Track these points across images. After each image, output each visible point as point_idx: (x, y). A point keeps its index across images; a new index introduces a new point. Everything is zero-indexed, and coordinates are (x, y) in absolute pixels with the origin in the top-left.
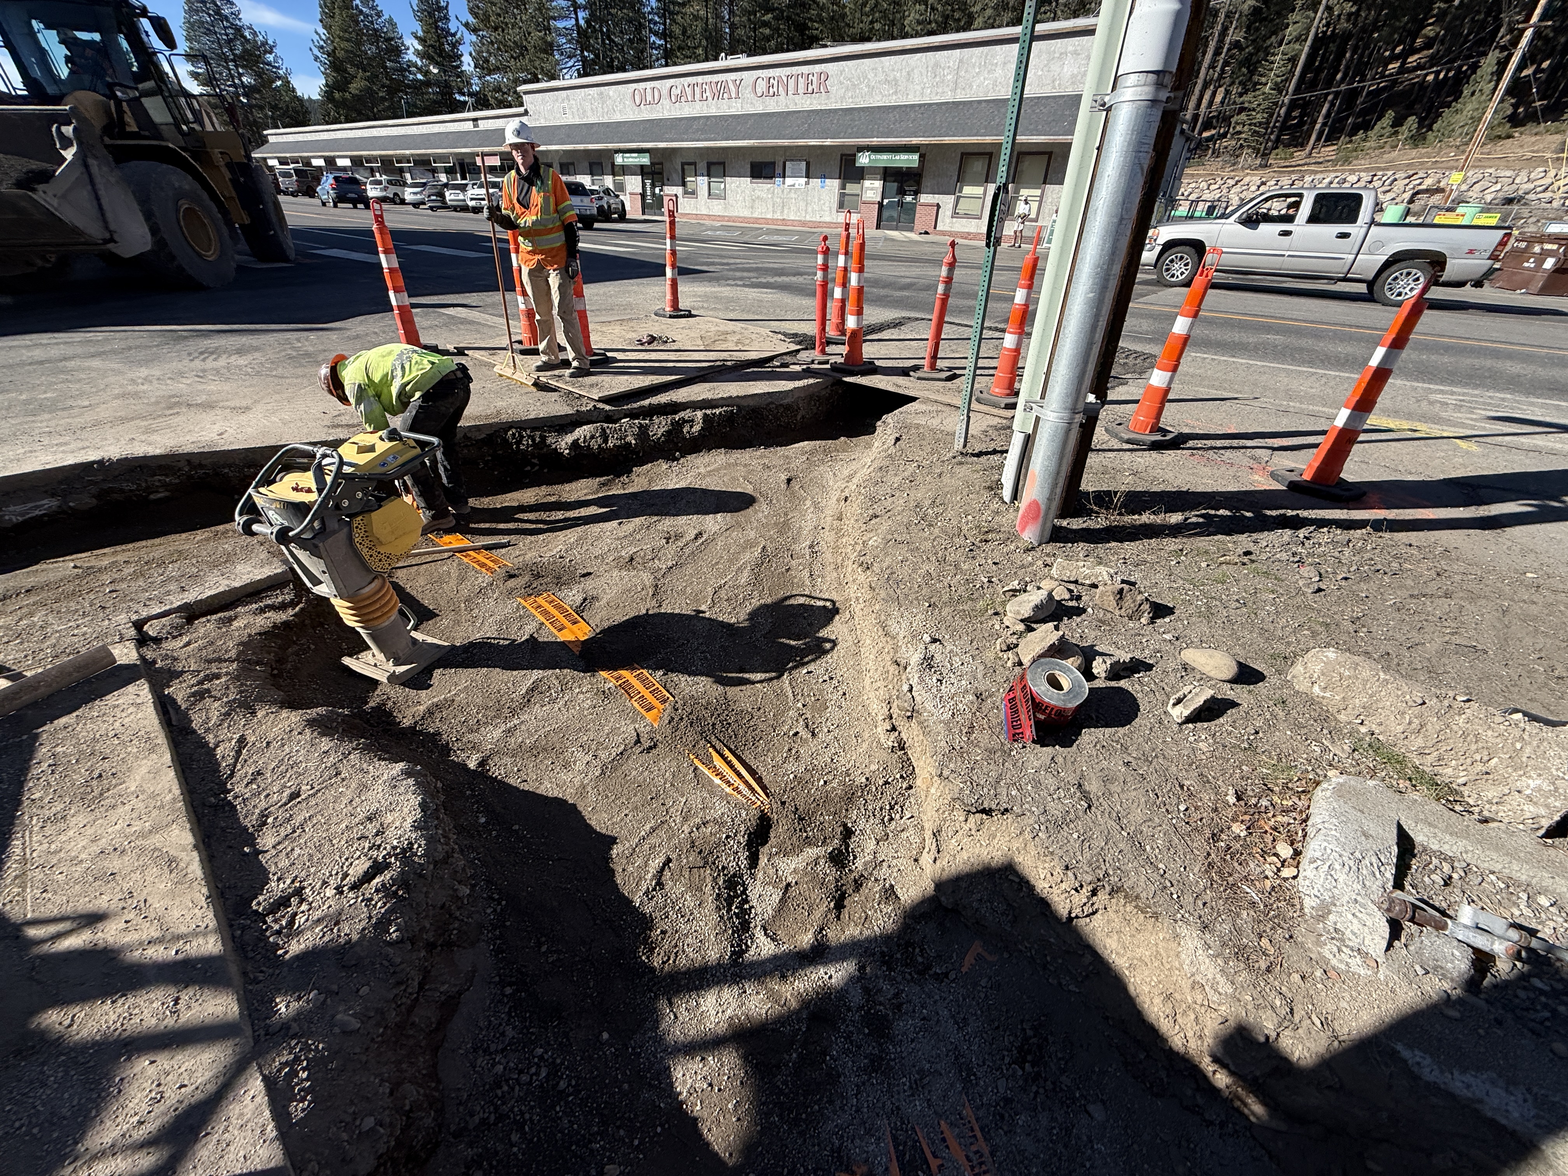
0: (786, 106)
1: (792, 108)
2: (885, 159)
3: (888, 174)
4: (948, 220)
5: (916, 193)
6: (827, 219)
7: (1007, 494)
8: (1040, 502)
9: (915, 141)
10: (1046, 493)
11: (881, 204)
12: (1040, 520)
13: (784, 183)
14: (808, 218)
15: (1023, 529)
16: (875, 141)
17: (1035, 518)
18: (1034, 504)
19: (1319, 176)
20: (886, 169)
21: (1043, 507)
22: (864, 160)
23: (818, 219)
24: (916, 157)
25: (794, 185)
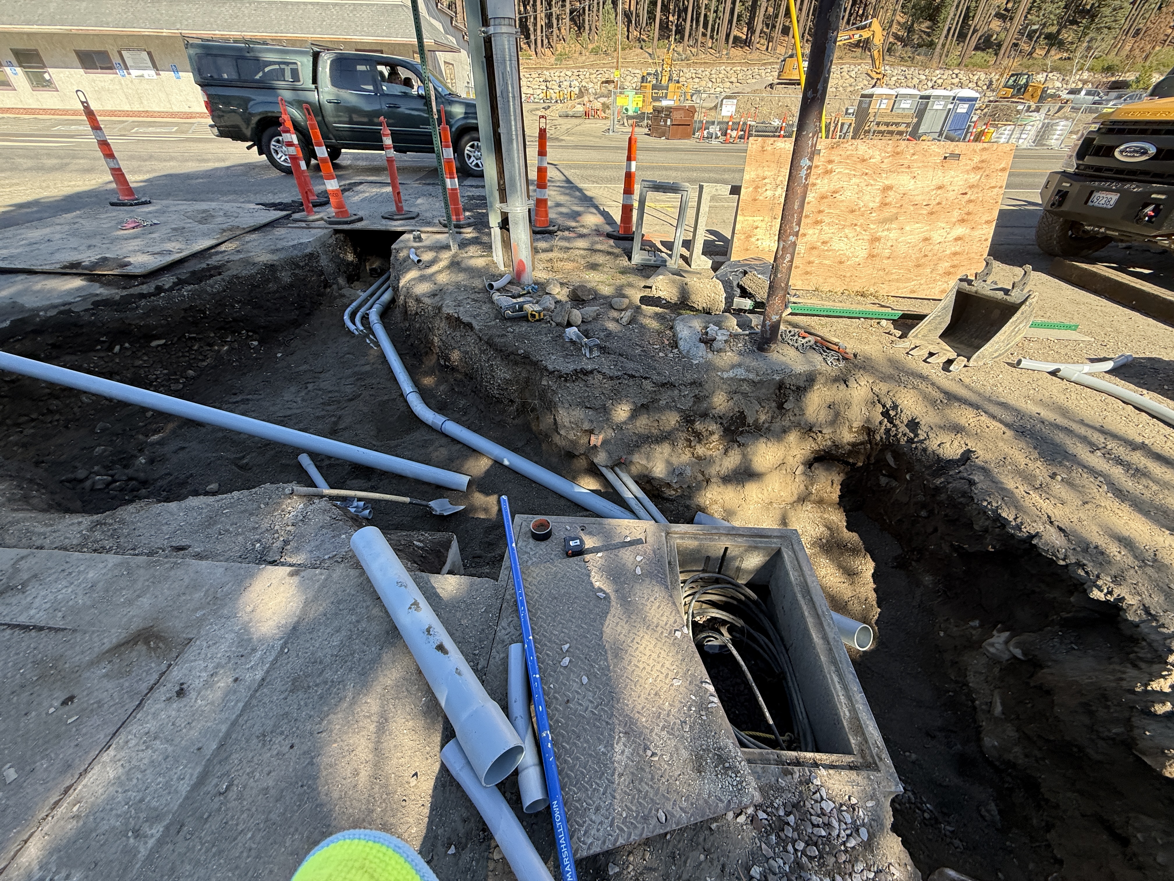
7: (500, 265)
8: (523, 260)
10: (525, 254)
13: (129, 74)
14: (176, 109)
15: (520, 278)
17: (524, 270)
18: (521, 262)
21: (525, 263)
23: (188, 110)
25: (142, 76)
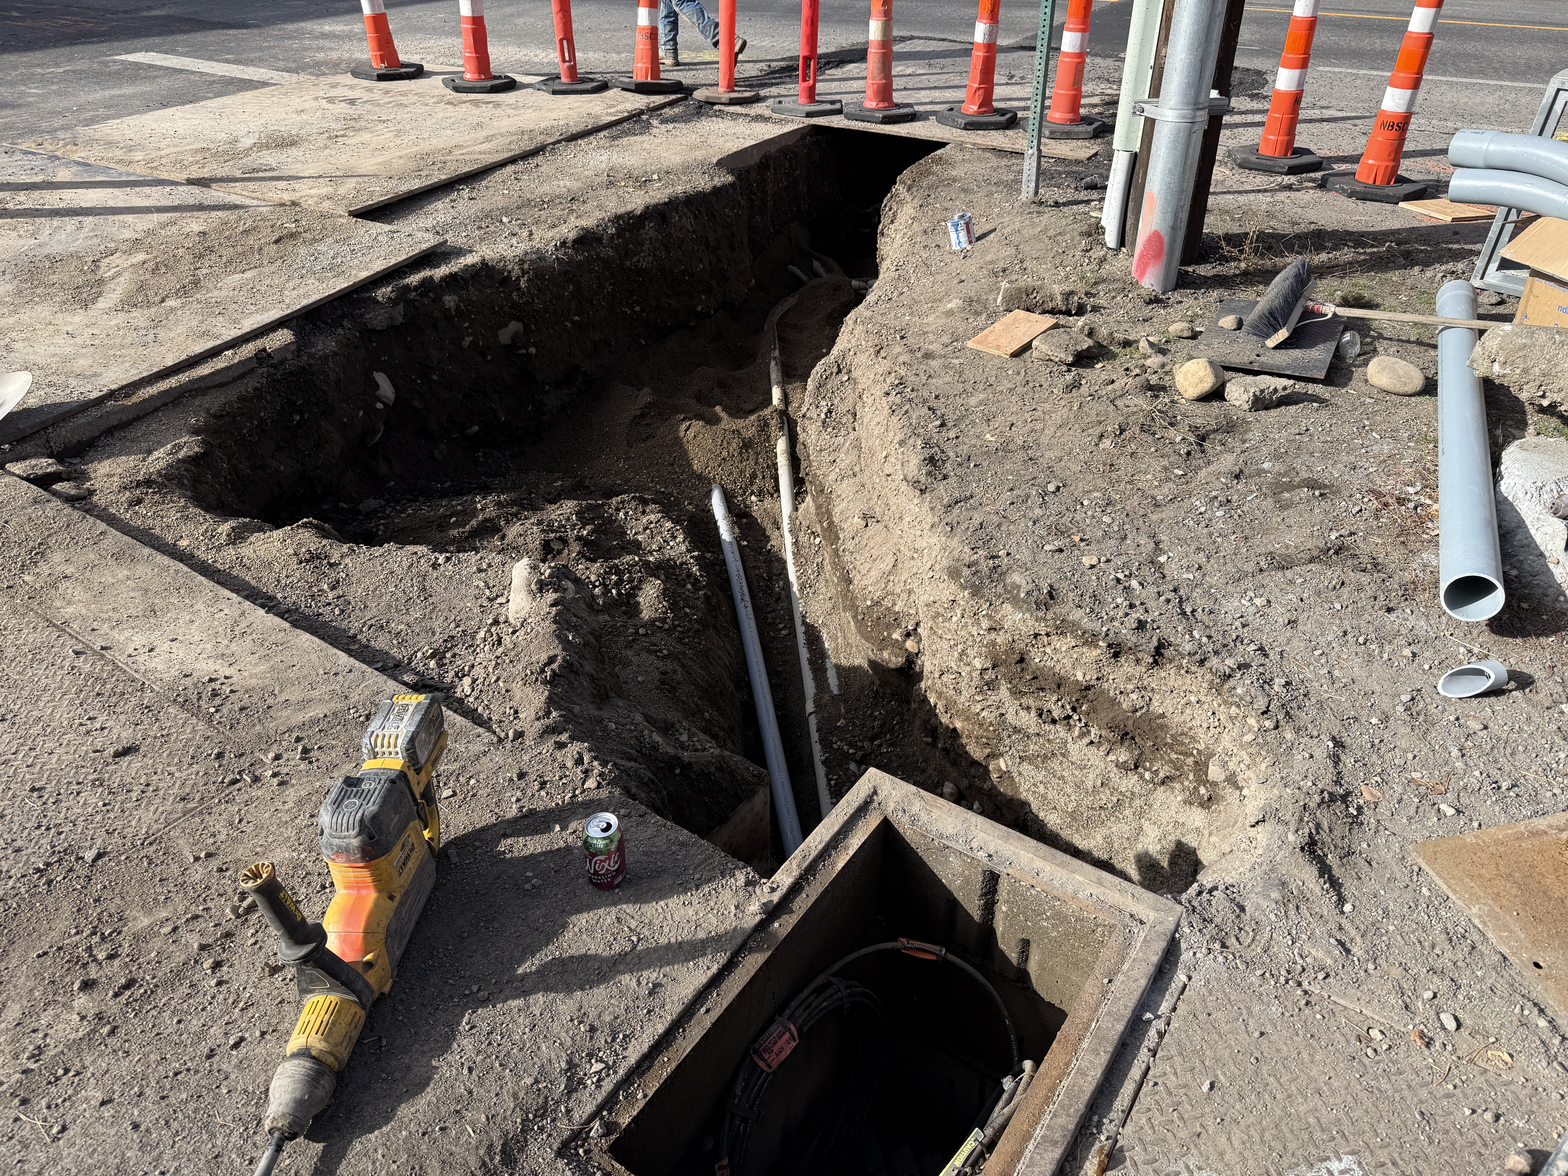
7: (1111, 238)
8: (1163, 234)
10: (1169, 222)
12: (1164, 258)
15: (1142, 274)
17: (1157, 256)
18: (1156, 236)
21: (1166, 239)
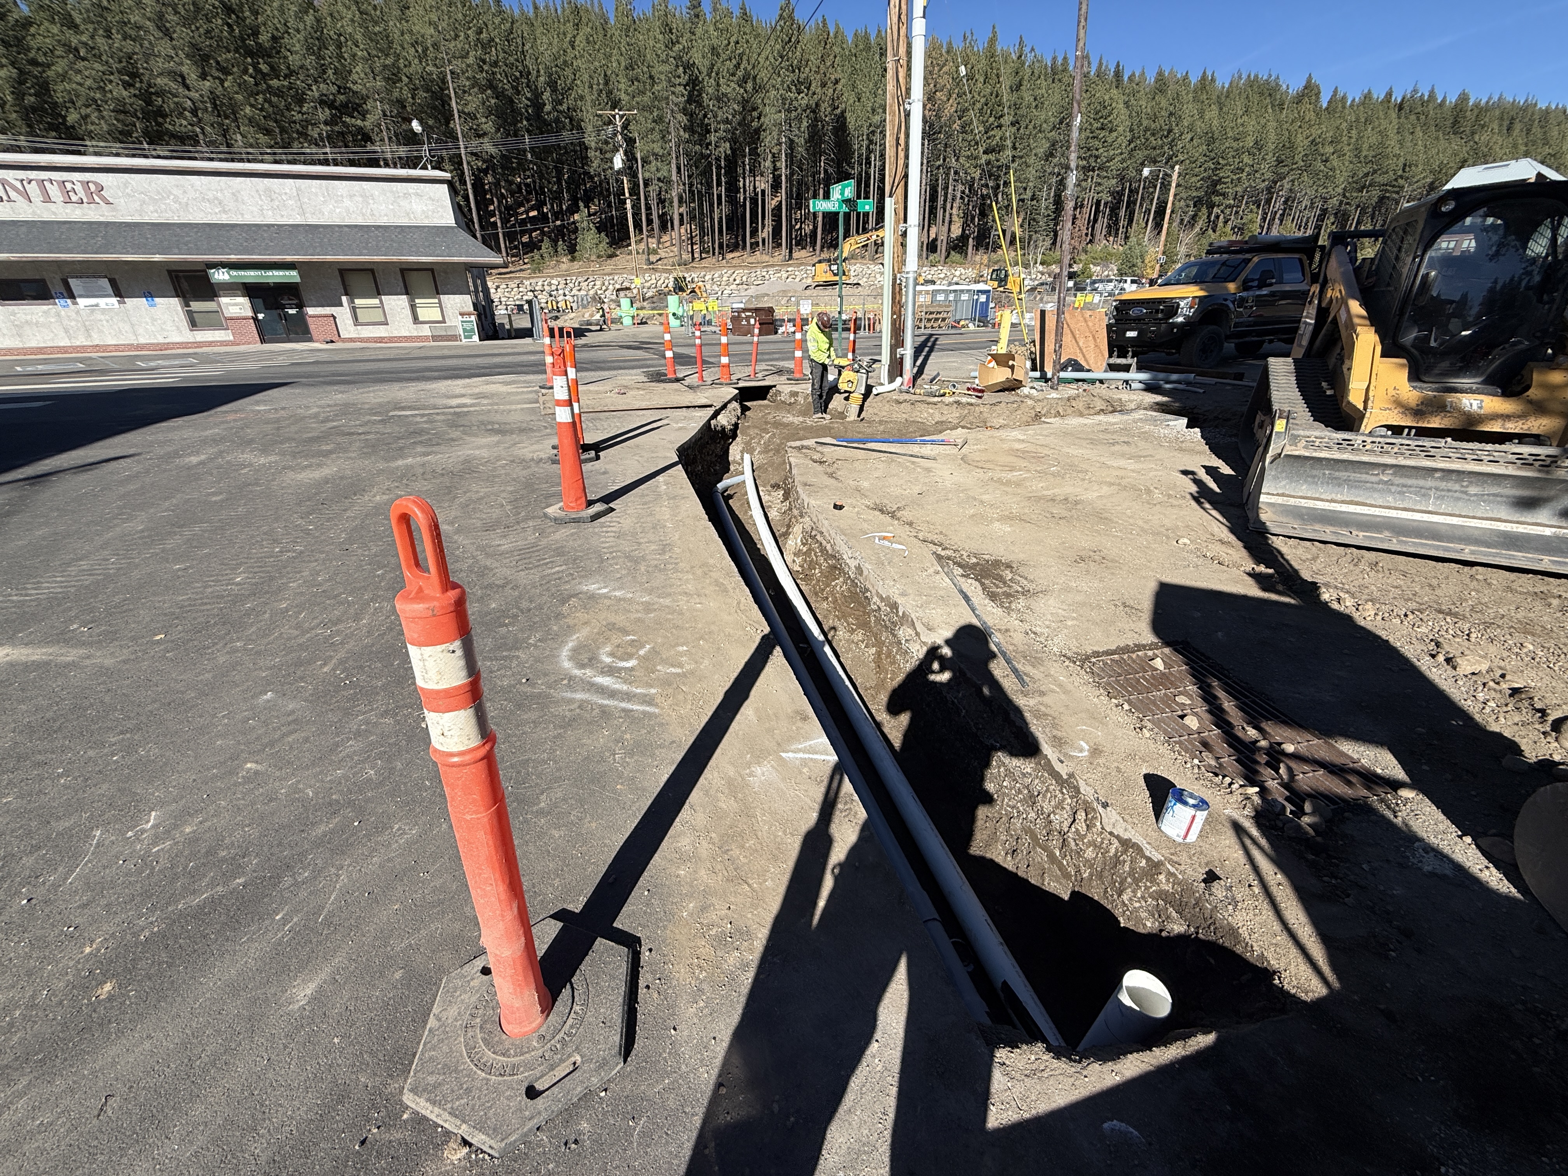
0: (34, 213)
1: (47, 217)
2: (251, 276)
3: (251, 291)
4: (352, 328)
5: (300, 306)
6: (176, 338)
9: (289, 258)
11: (255, 319)
13: (76, 304)
14: (142, 341)
16: (233, 257)
19: (533, 281)
20: (245, 285)
22: (220, 276)
23: (161, 340)
24: (294, 273)
25: (97, 305)
